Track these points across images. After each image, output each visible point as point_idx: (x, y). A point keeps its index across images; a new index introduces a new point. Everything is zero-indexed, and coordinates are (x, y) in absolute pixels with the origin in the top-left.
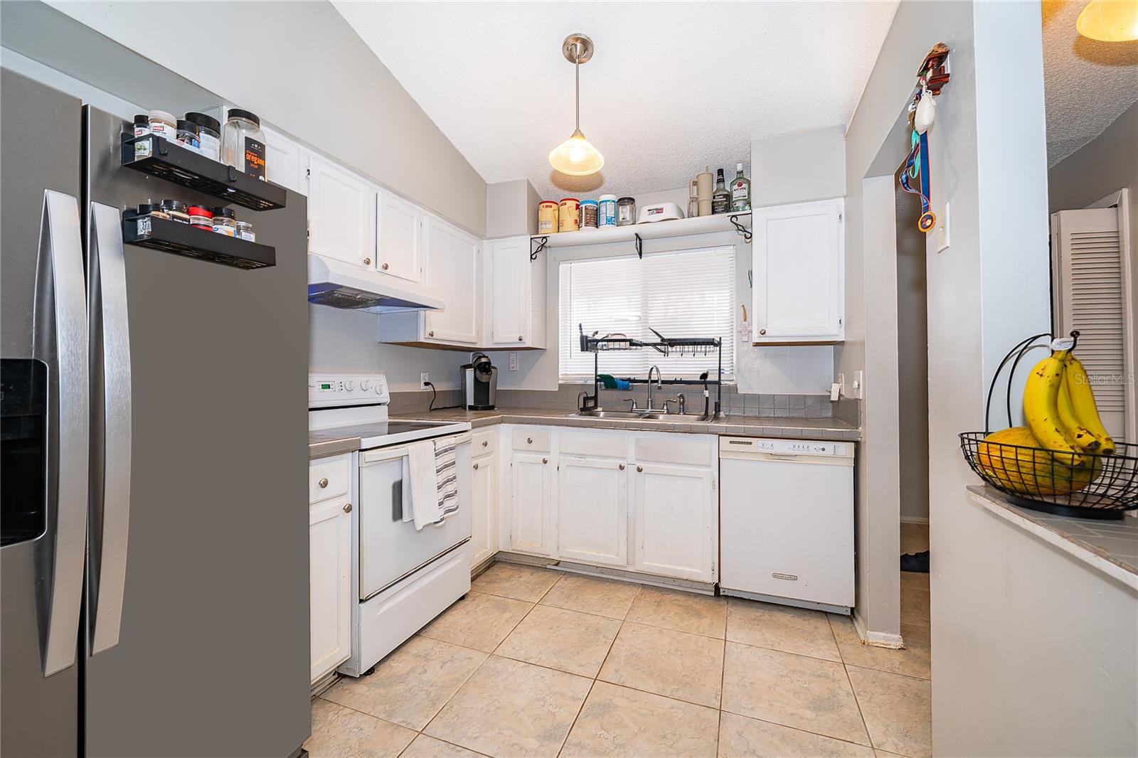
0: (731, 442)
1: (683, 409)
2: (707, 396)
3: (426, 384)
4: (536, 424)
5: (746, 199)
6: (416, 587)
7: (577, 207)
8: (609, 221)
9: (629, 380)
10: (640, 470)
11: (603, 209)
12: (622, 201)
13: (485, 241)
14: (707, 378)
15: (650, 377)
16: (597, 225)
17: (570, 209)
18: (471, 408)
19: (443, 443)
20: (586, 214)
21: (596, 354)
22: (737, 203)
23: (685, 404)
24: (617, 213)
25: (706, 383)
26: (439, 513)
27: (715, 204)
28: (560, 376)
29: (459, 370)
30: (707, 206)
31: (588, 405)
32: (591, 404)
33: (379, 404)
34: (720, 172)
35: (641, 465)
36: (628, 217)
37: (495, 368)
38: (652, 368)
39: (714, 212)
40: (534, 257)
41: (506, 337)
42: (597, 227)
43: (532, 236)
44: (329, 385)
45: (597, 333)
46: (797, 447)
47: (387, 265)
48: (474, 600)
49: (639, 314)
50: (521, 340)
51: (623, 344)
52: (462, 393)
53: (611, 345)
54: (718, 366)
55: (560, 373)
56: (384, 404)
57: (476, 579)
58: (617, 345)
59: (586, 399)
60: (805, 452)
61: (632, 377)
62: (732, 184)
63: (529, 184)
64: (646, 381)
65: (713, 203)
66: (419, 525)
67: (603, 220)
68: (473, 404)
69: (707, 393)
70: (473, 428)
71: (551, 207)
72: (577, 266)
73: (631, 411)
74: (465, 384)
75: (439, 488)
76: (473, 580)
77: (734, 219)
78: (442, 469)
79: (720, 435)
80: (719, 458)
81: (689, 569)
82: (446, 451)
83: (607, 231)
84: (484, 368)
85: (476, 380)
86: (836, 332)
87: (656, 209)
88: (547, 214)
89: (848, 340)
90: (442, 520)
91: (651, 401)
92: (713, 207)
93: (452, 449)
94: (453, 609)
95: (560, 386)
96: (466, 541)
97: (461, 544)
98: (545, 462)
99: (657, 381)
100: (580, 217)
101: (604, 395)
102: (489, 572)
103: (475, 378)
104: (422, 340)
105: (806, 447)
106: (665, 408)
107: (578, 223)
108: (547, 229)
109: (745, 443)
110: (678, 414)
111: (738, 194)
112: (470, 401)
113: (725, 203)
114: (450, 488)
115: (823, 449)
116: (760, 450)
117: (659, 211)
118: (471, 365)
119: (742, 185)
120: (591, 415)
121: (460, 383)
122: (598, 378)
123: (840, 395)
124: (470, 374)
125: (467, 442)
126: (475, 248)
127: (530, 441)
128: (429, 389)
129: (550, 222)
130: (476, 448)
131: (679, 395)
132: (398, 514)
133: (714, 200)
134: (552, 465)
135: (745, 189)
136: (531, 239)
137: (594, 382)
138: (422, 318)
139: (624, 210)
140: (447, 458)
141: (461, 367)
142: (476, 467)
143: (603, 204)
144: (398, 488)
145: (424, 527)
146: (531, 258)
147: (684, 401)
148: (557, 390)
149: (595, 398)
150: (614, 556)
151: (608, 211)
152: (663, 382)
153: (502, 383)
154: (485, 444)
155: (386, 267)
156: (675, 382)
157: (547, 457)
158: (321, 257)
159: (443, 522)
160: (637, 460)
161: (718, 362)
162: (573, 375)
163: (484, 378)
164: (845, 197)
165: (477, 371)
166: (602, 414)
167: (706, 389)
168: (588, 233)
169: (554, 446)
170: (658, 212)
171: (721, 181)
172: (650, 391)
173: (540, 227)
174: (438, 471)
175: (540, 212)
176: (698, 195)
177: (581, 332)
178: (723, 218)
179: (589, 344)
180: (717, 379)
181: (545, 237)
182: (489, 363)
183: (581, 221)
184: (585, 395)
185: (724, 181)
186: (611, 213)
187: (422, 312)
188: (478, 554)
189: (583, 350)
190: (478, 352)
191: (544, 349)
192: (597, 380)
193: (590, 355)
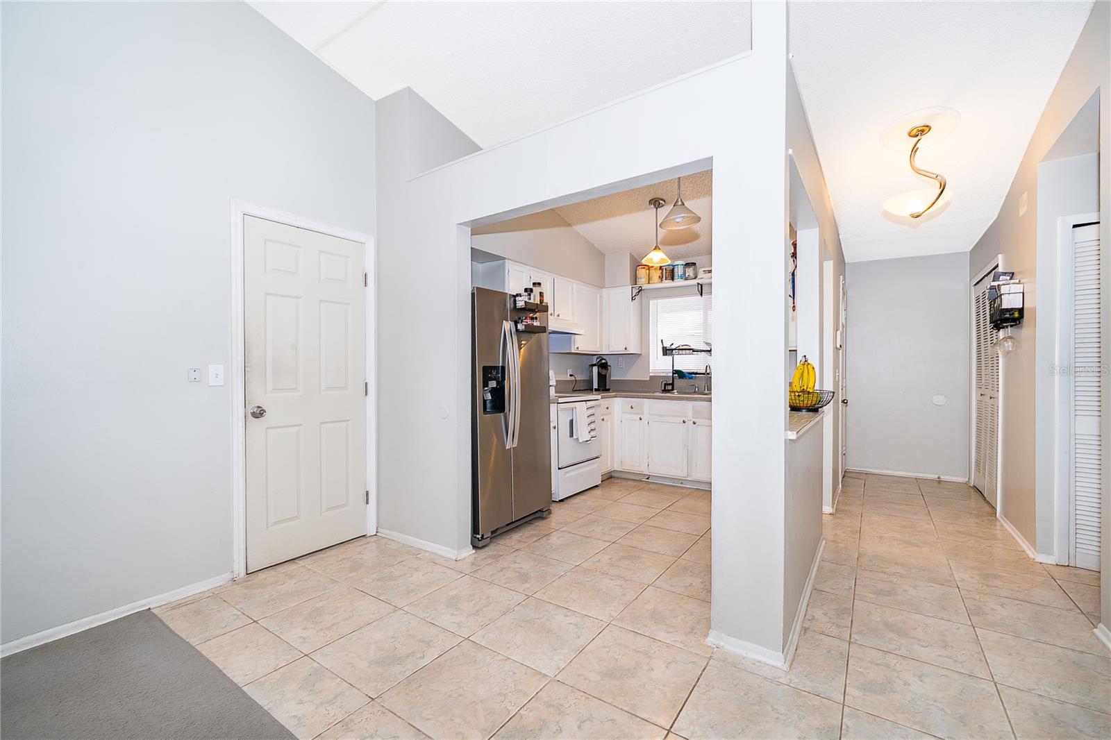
3: (571, 375)
4: (635, 398)
7: (660, 268)
8: (680, 277)
9: (693, 373)
10: (694, 423)
11: (676, 270)
12: (687, 265)
13: (604, 290)
15: (706, 371)
16: (673, 279)
17: (656, 269)
18: (596, 390)
19: (590, 404)
20: (666, 273)
21: (672, 358)
24: (685, 272)
26: (589, 437)
28: (650, 371)
31: (667, 388)
32: (669, 387)
35: (696, 420)
36: (692, 274)
37: (611, 366)
38: (707, 366)
40: (634, 298)
41: (617, 347)
43: (633, 286)
45: (673, 345)
47: (559, 314)
49: (699, 332)
50: (626, 349)
51: (688, 351)
52: (590, 381)
53: (682, 352)
55: (650, 369)
56: (553, 386)
57: (603, 481)
58: (685, 352)
59: (666, 384)
61: (695, 371)
63: (631, 254)
64: (704, 374)
66: (580, 441)
67: (676, 277)
68: (597, 387)
70: (601, 399)
71: (644, 269)
72: (661, 302)
74: (592, 376)
75: (588, 425)
78: (589, 416)
82: (591, 408)
83: (678, 282)
84: (603, 366)
88: (642, 275)
90: (590, 440)
91: (707, 386)
93: (593, 408)
94: (594, 489)
95: (651, 377)
96: (599, 458)
98: (641, 419)
100: (662, 274)
101: (678, 382)
103: (599, 373)
104: (573, 351)
107: (661, 278)
108: (642, 281)
112: (595, 386)
114: (593, 426)
118: (596, 364)
120: (669, 393)
122: (674, 372)
124: (595, 369)
125: (599, 406)
126: (598, 294)
127: (632, 407)
128: (573, 378)
129: (644, 279)
132: (572, 435)
134: (645, 421)
136: (632, 288)
137: (671, 374)
138: (573, 340)
139: (689, 270)
140: (591, 411)
141: (590, 366)
142: (603, 419)
143: (676, 266)
144: (572, 422)
145: (582, 442)
146: (632, 298)
148: (648, 379)
149: (672, 384)
151: (679, 271)
153: (615, 375)
154: (608, 408)
157: (642, 417)
159: (590, 442)
160: (692, 417)
162: (658, 370)
163: (603, 372)
165: (600, 367)
166: (677, 393)
168: (667, 283)
169: (646, 410)
170: (710, 273)
172: (706, 380)
173: (637, 281)
175: (637, 271)
177: (663, 344)
179: (668, 351)
181: (641, 287)
182: (606, 363)
183: (663, 277)
184: (665, 382)
186: (681, 272)
187: (573, 336)
188: (604, 467)
189: (664, 355)
190: (600, 357)
191: (640, 354)
192: (673, 374)
193: (669, 358)
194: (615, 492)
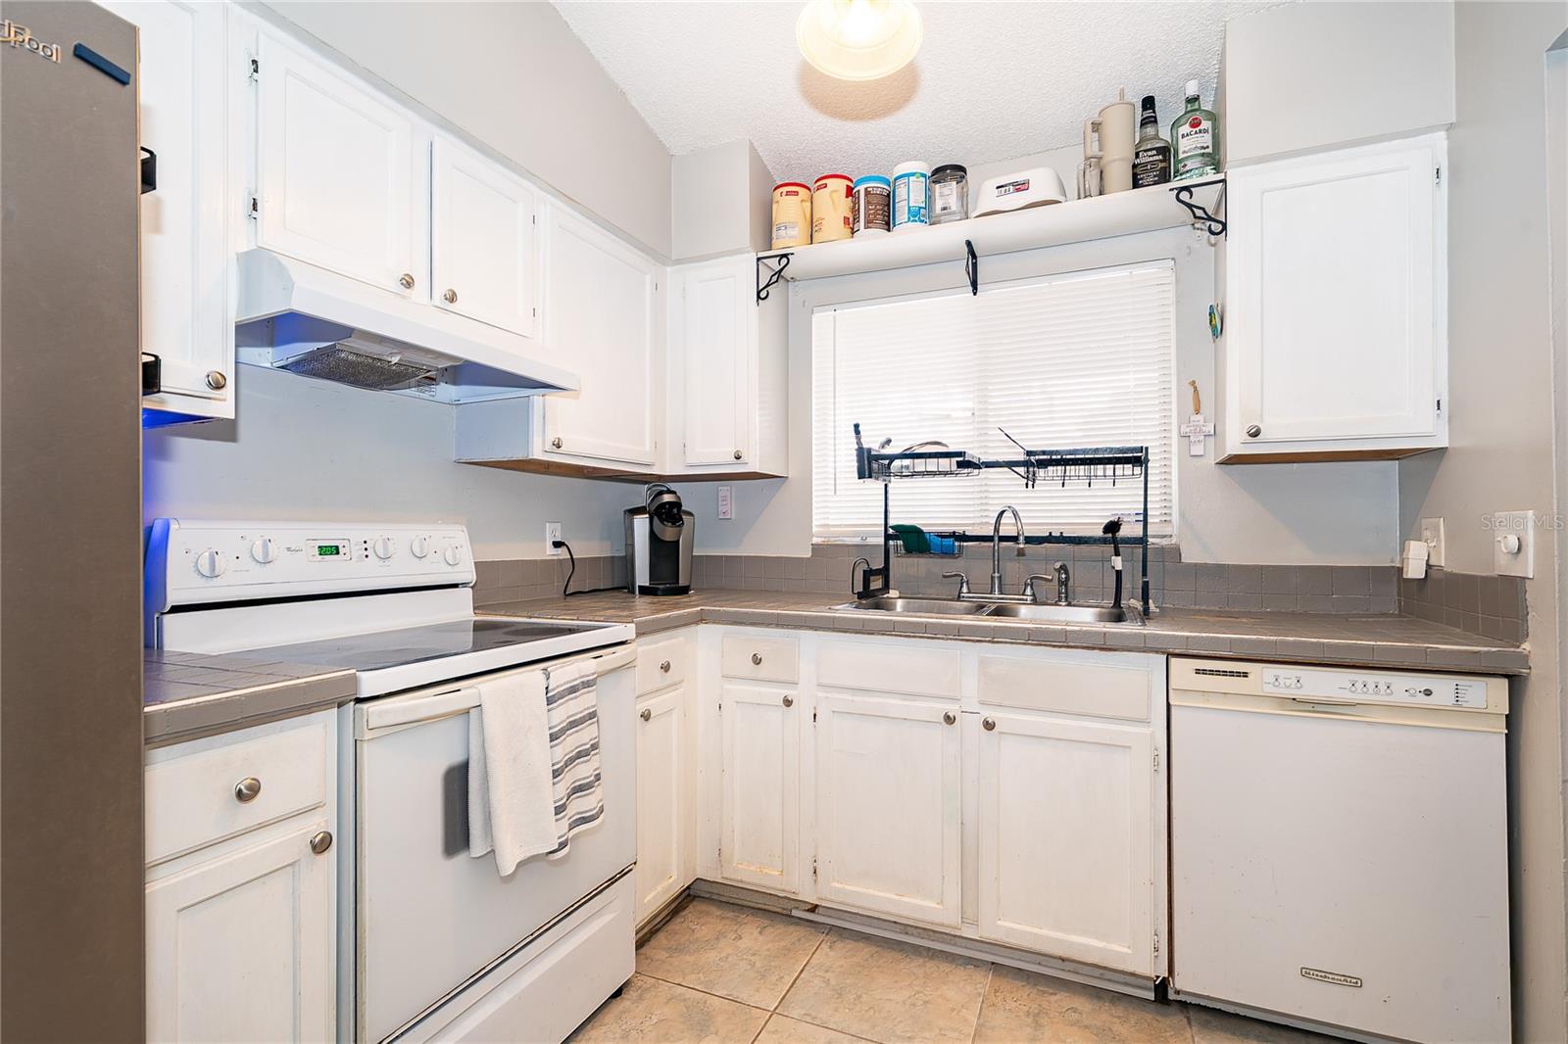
0: (1198, 671)
1: (1066, 594)
2: (1119, 567)
3: (557, 545)
4: (768, 625)
5: (1209, 154)
6: (506, 996)
7: (849, 192)
8: (915, 215)
9: (953, 535)
10: (989, 726)
11: (901, 192)
12: (940, 174)
13: (668, 269)
14: (1118, 531)
15: (997, 530)
16: (888, 225)
17: (834, 195)
18: (644, 591)
19: (565, 673)
20: (868, 203)
21: (886, 485)
22: (1188, 163)
23: (1070, 583)
24: (930, 199)
25: (1115, 542)
26: (558, 829)
27: (1138, 171)
28: (815, 529)
29: (622, 516)
30: (1120, 172)
31: (872, 588)
32: (876, 584)
33: (455, 586)
34: (1149, 103)
35: (991, 715)
36: (953, 203)
37: (690, 514)
38: (1003, 512)
39: (1136, 185)
40: (763, 294)
41: (710, 454)
42: (889, 230)
43: (761, 255)
44: (337, 547)
45: (889, 441)
46: (1359, 685)
47: (454, 294)
48: (641, 998)
49: (970, 405)
50: (738, 458)
51: (943, 462)
52: (629, 561)
53: (920, 465)
54: (1142, 506)
55: (815, 523)
56: (465, 585)
57: (648, 940)
58: (932, 465)
59: (868, 574)
60: (1382, 698)
61: (959, 530)
62: (1175, 125)
63: (753, 149)
64: (989, 539)
65: (1134, 166)
66: (508, 864)
67: (901, 213)
68: (647, 584)
69: (1118, 563)
70: (639, 635)
71: (796, 193)
72: (847, 315)
73: (959, 598)
74: (633, 545)
75: (556, 774)
76: (640, 945)
77: (1184, 196)
78: (563, 731)
79: (1169, 655)
80: (1169, 705)
81: (1100, 944)
82: (573, 690)
83: (908, 238)
84: (668, 513)
85: (653, 537)
86: (1428, 429)
87: (1012, 184)
88: (789, 209)
89: (1457, 444)
90: (563, 845)
91: (1000, 578)
92: (1135, 176)
93: (587, 684)
94: (596, 1022)
95: (816, 548)
96: (623, 874)
97: (613, 881)
98: (788, 703)
99: (1015, 539)
100: (855, 211)
101: (903, 566)
102: (676, 924)
103: (652, 534)
104: (540, 456)
105: (1382, 687)
106: (1029, 591)
107: (851, 224)
108: (788, 238)
109: (1232, 674)
110: (1056, 604)
111: (1190, 144)
112: (642, 578)
113: (1161, 165)
114: (583, 771)
115: (1428, 693)
116: (1269, 690)
117: (1021, 186)
118: (644, 507)
119: (1199, 124)
120: (877, 606)
121: (623, 543)
122: (891, 531)
123: (1429, 566)
124: (641, 524)
125: (625, 666)
126: (648, 277)
127: (757, 661)
128: (562, 553)
129: (794, 225)
130: (645, 674)
131: (1058, 565)
132: (457, 835)
133: (1138, 161)
134: (802, 710)
135: (1206, 131)
136: (759, 259)
137: (881, 541)
138: (538, 409)
139: (946, 191)
140: (575, 707)
141: (625, 512)
142: (646, 716)
143: (902, 181)
144: (457, 782)
145: (520, 865)
146: (759, 297)
147: (1067, 579)
148: (809, 555)
149: (885, 572)
150: (935, 905)
151: (911, 195)
152: (1029, 540)
153: (702, 542)
154: (666, 668)
155: (452, 298)
156: (1049, 539)
157: (791, 693)
158: (279, 257)
159: (566, 850)
160: (982, 703)
161: (1142, 499)
162: (840, 526)
163: (668, 533)
164: (1450, 128)
165: (656, 519)
166: (900, 603)
167: (1117, 554)
168: (872, 243)
169: (805, 671)
170: (1018, 190)
171: (1149, 121)
172: (996, 559)
173: (774, 235)
174: (553, 737)
175: (775, 206)
176: (1100, 150)
177: (859, 442)
178: (1158, 197)
179: (875, 466)
180: (1140, 533)
181: (785, 256)
182: (677, 505)
183: (856, 219)
184: (866, 567)
185: (1156, 121)
186: (917, 198)
187: (537, 398)
188: (652, 893)
189: (861, 476)
190: (657, 482)
191: (786, 477)
192: (888, 537)
193: (875, 486)
194: (700, 924)
